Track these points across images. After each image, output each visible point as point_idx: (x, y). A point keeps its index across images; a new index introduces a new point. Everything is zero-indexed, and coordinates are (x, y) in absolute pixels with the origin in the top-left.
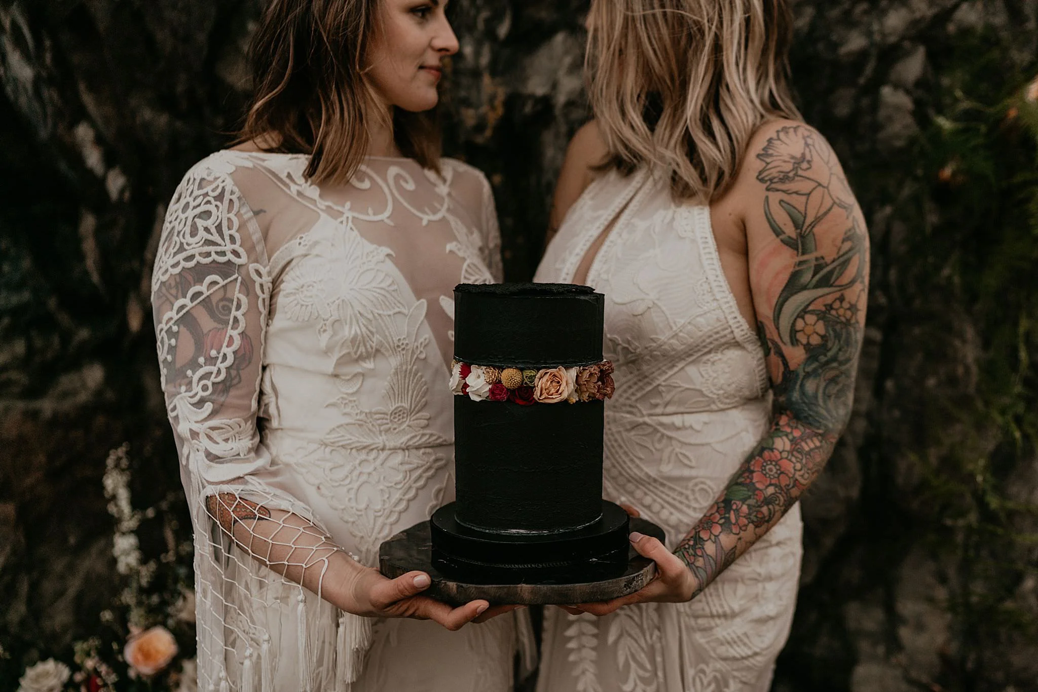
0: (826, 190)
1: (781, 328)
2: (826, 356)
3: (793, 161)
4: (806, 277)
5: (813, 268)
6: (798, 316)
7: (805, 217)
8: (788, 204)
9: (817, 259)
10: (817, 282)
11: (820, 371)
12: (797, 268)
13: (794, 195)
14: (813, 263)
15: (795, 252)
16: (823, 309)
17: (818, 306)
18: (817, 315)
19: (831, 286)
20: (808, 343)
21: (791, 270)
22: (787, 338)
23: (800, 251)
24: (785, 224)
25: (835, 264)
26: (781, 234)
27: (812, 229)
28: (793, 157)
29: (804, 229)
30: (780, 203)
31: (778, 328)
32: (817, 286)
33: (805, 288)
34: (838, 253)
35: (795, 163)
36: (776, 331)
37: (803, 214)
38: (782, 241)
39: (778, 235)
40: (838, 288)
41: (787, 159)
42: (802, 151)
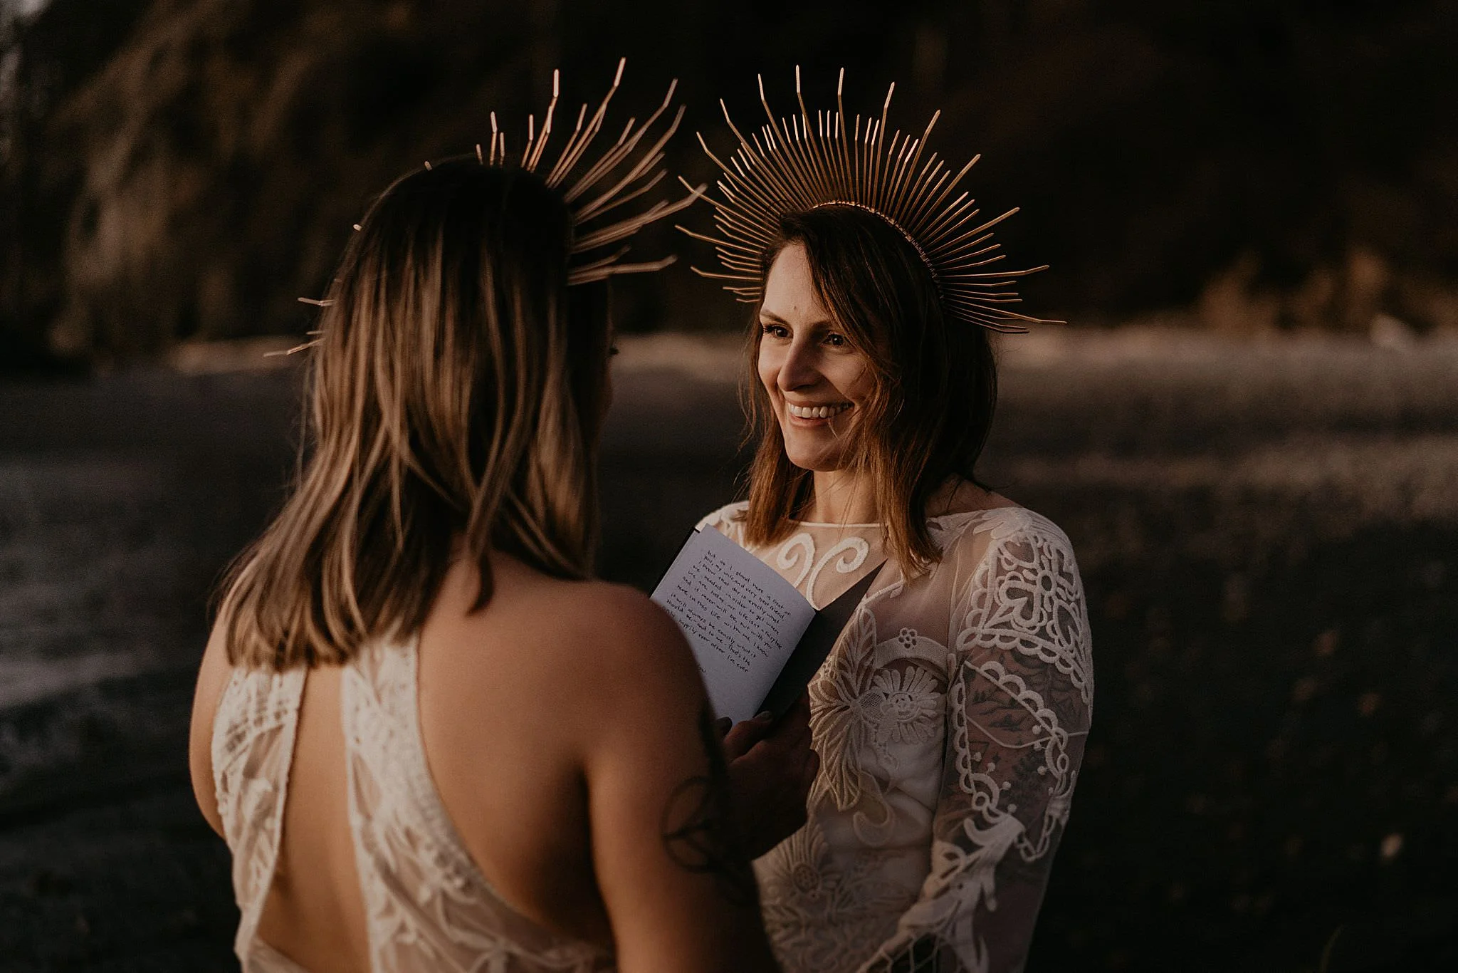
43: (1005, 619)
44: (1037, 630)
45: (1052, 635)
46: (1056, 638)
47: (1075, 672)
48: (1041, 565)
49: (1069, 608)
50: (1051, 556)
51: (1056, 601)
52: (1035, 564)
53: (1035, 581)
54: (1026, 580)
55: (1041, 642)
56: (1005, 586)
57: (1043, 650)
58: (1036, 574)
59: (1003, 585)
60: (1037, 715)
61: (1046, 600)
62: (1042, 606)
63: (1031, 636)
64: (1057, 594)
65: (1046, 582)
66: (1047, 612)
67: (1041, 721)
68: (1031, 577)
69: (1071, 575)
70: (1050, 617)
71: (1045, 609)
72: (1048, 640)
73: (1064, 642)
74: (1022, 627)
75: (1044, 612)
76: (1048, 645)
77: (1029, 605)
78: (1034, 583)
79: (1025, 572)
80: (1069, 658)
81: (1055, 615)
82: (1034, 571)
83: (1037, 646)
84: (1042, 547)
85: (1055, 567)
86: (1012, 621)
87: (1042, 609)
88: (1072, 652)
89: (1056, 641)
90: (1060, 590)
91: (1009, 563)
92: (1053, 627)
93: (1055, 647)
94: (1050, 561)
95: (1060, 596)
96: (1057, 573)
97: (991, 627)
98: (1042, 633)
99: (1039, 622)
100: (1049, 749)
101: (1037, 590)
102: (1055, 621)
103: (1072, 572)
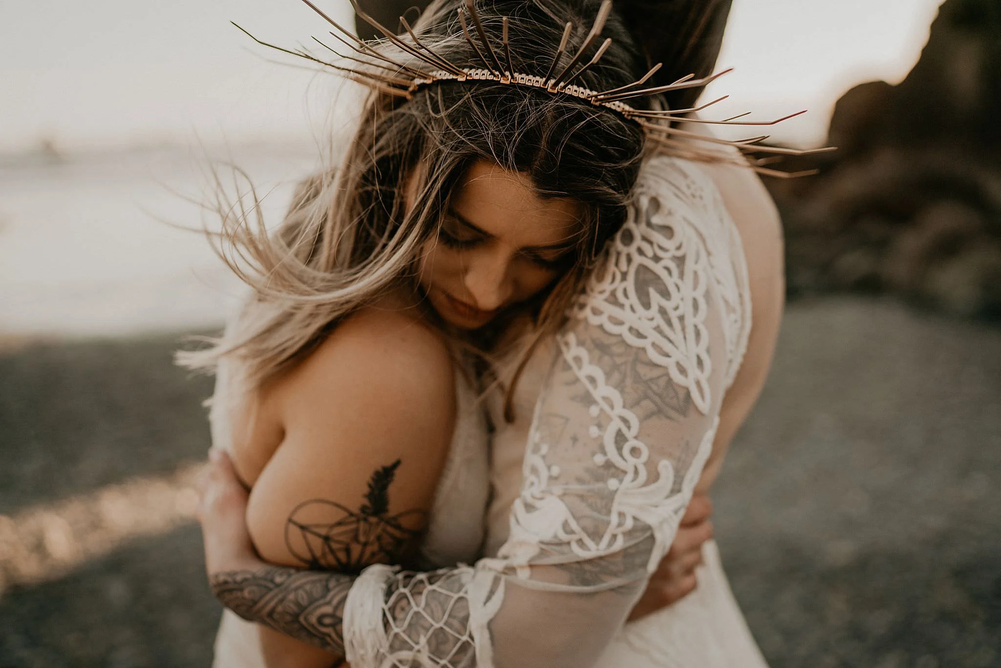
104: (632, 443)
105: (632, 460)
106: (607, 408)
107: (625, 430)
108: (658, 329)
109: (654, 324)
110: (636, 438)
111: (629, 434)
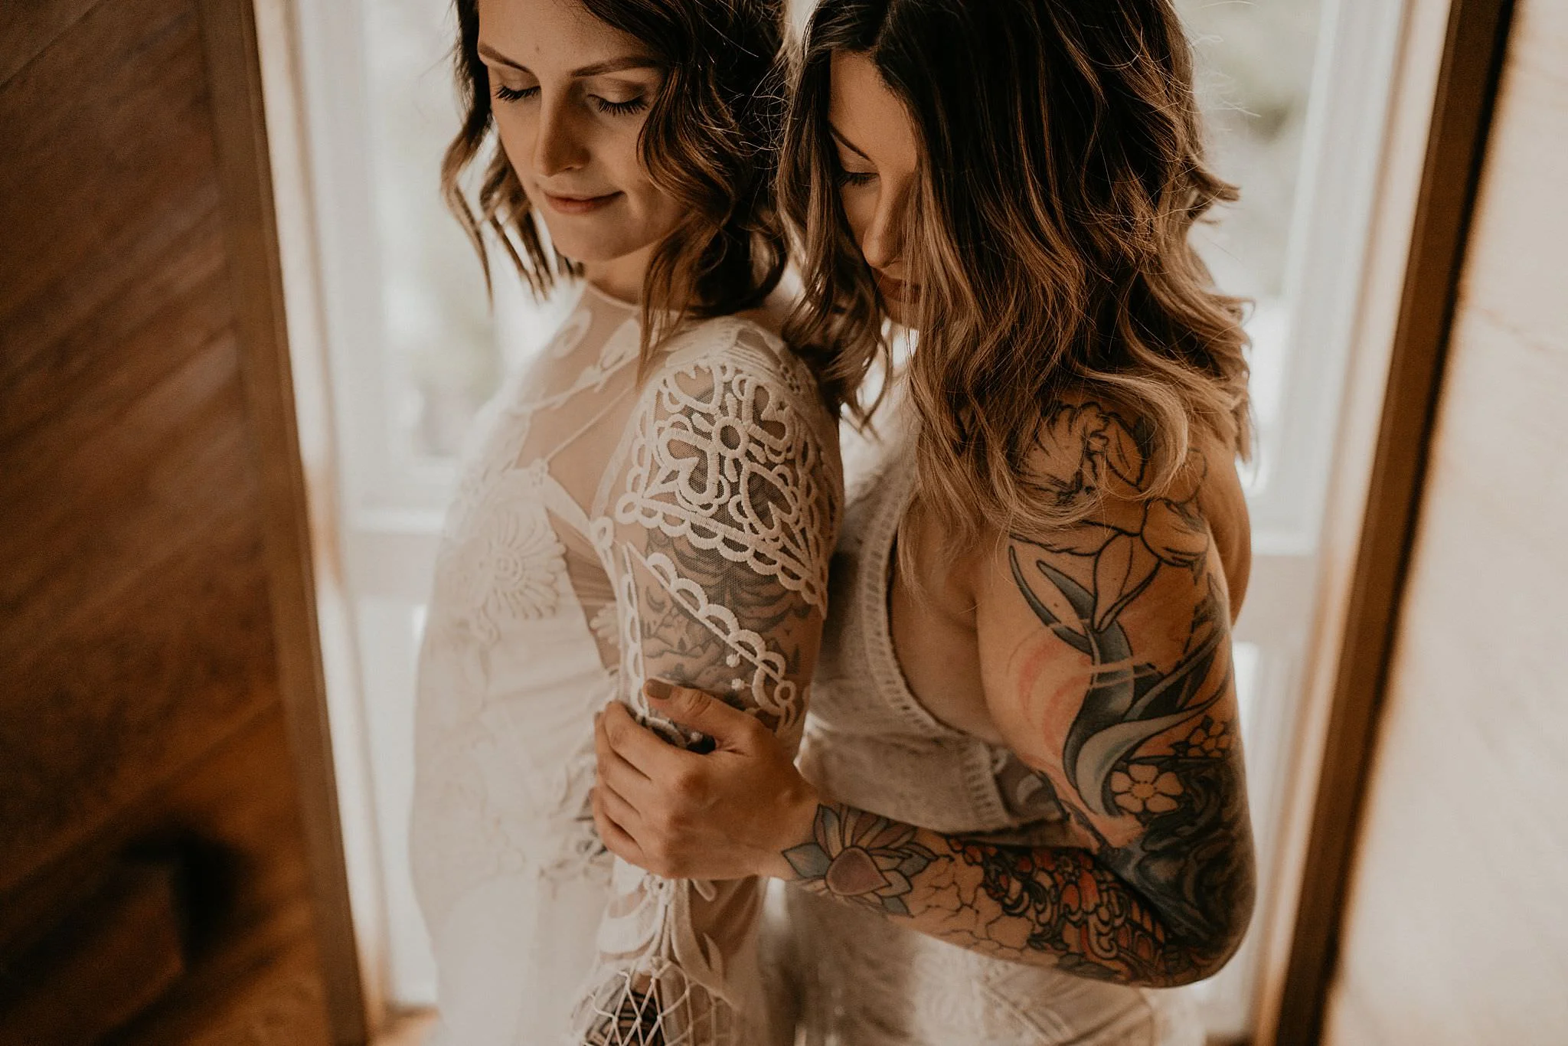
0: (1137, 541)
1: (1081, 787)
2: (1193, 824)
3: (1057, 489)
4: (1121, 701)
5: (1131, 686)
6: (1114, 769)
7: (1096, 597)
8: (1055, 570)
9: (1137, 669)
10: (1146, 708)
11: (1185, 848)
12: (1096, 685)
13: (1066, 556)
14: (1131, 676)
15: (1089, 657)
16: (1171, 752)
17: (1157, 747)
18: (1157, 765)
19: (1181, 710)
20: (1146, 810)
21: (1083, 688)
22: (1096, 802)
23: (1097, 654)
24: (1056, 605)
25: (1180, 673)
26: (1052, 622)
27: (1115, 617)
28: (1056, 481)
29: (1097, 619)
30: (1038, 566)
31: (1076, 788)
32: (1149, 714)
33: (1120, 719)
34: (1185, 651)
35: (1060, 494)
36: (1074, 791)
37: (1091, 591)
38: (1056, 632)
39: (1046, 622)
40: (1196, 711)
41: (1045, 485)
42: (1077, 468)
43: (669, 487)
44: (713, 510)
45: (738, 518)
46: (745, 523)
47: (783, 568)
48: (723, 408)
49: (770, 476)
50: (743, 394)
51: (747, 465)
52: (712, 407)
53: (710, 434)
54: (696, 431)
55: (721, 530)
56: (666, 437)
57: (726, 541)
58: (712, 423)
59: (663, 434)
60: (730, 640)
61: (727, 463)
62: (721, 472)
63: (703, 518)
64: (748, 454)
65: (728, 437)
66: (729, 482)
67: (737, 647)
68: (704, 426)
69: (783, 426)
70: (735, 489)
71: (726, 478)
72: (732, 526)
73: (758, 525)
74: (690, 503)
75: (724, 483)
76: (733, 534)
77: (701, 470)
78: (707, 436)
79: (696, 416)
80: (771, 550)
81: (743, 488)
82: (708, 417)
83: (716, 535)
84: (731, 382)
85: (747, 412)
86: (677, 494)
87: (721, 478)
88: (776, 540)
89: (746, 527)
90: (754, 449)
91: (673, 400)
92: (739, 505)
93: (744, 537)
94: (740, 402)
95: (755, 457)
96: (750, 421)
97: (652, 498)
98: (722, 516)
99: (717, 497)
100: (757, 686)
101: (713, 447)
102: (743, 496)
103: (784, 422)
104: (782, 685)
105: (783, 703)
106: (748, 656)
107: (772, 674)
108: (784, 550)
109: (779, 545)
110: (784, 678)
111: (777, 677)
